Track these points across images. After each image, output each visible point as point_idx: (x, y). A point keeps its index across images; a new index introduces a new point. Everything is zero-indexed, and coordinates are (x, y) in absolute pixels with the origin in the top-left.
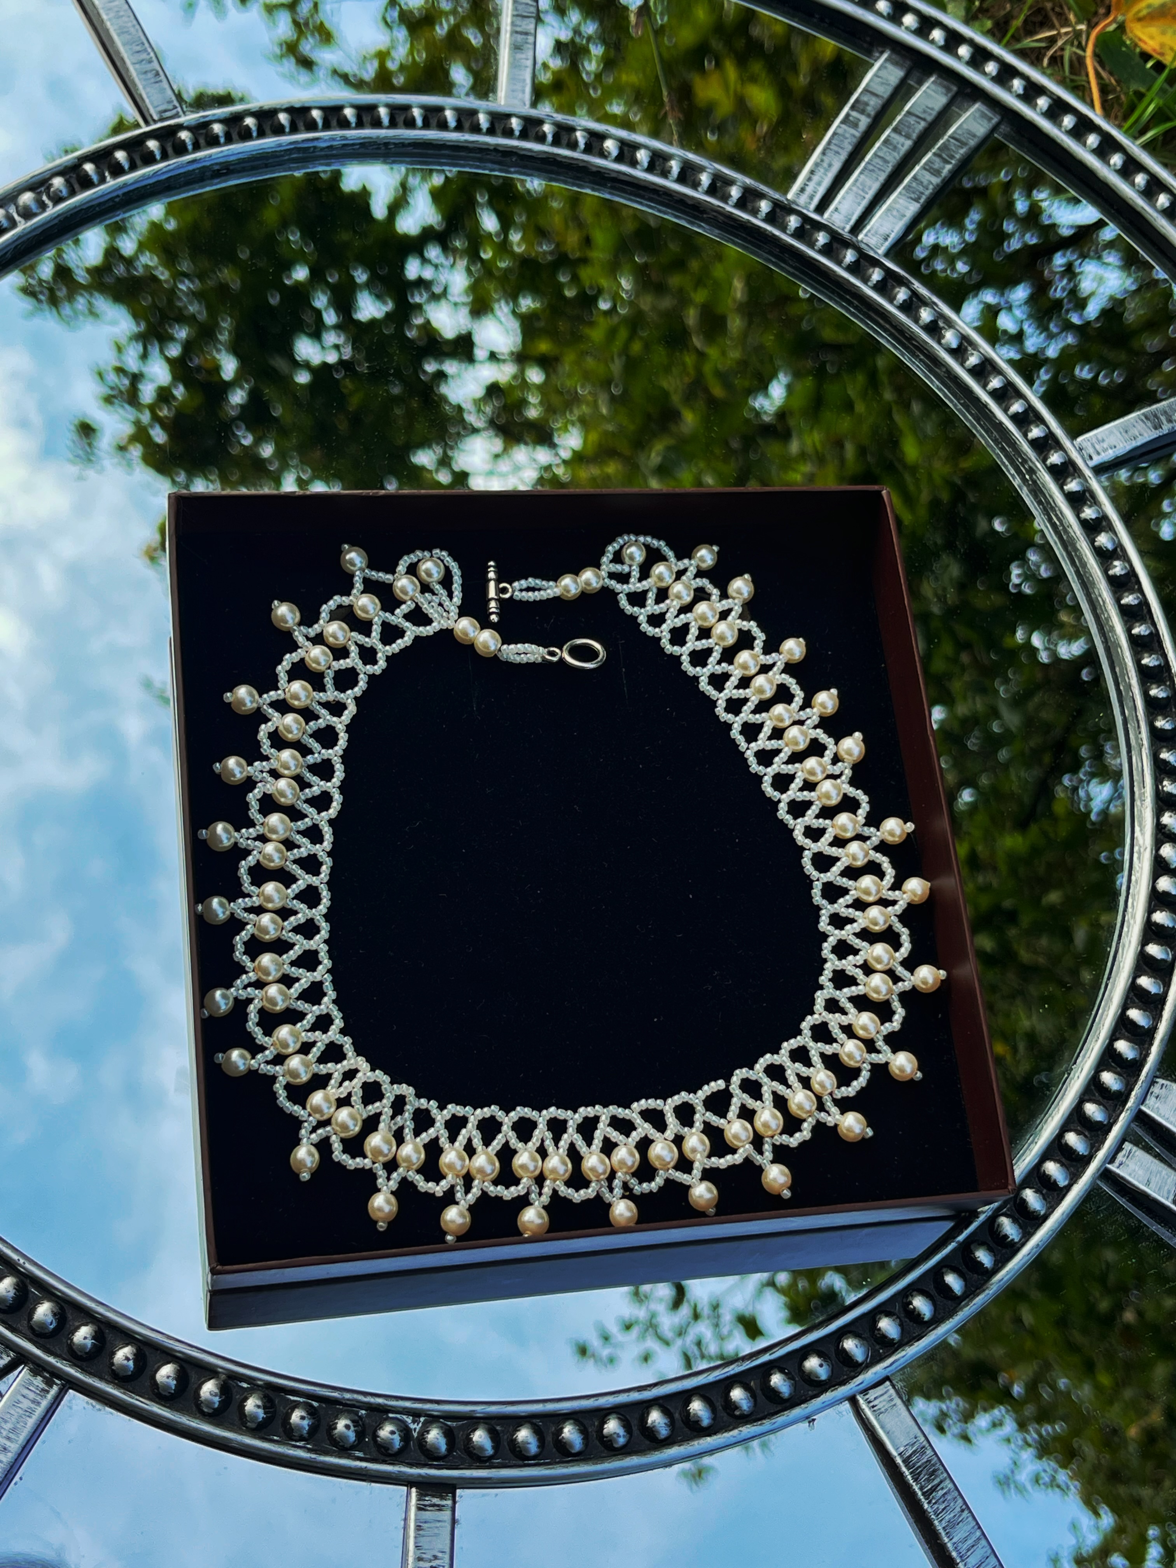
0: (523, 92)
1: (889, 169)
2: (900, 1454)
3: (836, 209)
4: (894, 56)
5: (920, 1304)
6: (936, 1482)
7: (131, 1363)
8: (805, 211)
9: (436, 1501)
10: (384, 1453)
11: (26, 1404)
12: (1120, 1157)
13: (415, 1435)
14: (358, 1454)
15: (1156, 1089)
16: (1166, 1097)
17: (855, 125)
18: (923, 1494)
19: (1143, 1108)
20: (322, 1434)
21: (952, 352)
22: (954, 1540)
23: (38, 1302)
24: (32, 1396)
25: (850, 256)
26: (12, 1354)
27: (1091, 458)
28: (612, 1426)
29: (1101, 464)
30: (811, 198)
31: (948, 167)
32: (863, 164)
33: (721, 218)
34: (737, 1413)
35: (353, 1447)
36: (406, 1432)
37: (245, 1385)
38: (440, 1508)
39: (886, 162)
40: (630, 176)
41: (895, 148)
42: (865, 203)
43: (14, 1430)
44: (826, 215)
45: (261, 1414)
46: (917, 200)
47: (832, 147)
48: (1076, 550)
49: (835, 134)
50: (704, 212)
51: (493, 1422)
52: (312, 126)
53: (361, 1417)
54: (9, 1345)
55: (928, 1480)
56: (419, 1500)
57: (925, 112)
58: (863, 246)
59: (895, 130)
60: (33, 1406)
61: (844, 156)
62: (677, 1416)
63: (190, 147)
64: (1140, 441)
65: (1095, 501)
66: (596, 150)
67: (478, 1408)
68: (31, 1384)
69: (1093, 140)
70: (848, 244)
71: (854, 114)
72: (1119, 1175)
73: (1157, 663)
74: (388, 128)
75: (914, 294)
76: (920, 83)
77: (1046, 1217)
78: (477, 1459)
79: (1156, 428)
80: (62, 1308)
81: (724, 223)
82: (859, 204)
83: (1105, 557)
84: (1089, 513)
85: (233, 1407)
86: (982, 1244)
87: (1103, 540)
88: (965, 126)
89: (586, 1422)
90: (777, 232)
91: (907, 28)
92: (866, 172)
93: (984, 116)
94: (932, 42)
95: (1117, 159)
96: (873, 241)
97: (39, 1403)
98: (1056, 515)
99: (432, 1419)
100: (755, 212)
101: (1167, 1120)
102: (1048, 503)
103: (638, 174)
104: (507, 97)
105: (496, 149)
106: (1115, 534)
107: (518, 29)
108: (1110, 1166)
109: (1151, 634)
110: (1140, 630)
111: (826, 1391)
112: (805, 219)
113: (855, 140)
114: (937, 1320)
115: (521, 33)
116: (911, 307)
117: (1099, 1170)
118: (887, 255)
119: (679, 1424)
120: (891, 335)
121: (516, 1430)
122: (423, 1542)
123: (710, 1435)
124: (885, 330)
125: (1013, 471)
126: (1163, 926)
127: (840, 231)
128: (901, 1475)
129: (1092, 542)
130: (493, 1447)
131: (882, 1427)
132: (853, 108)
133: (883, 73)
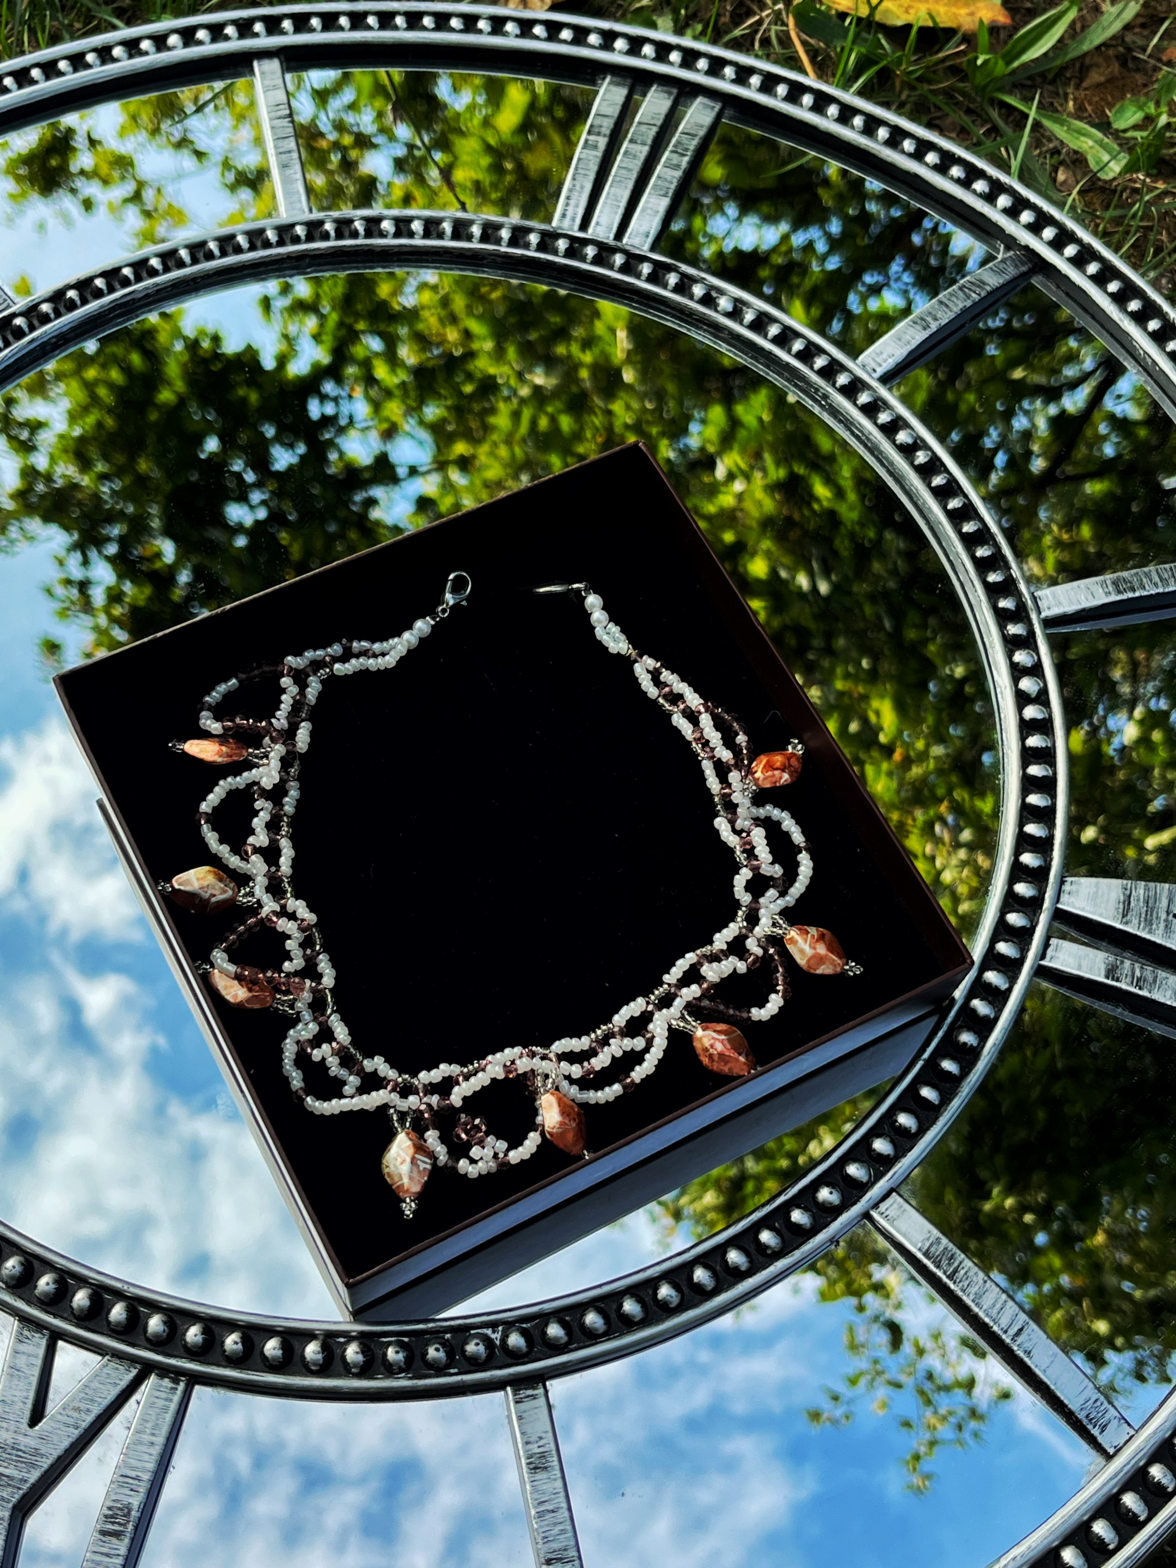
0: (300, 201)
1: (634, 176)
2: (920, 1250)
3: (597, 223)
4: (615, 79)
5: (904, 1120)
6: (956, 1264)
7: (240, 1346)
8: (570, 233)
9: (530, 1392)
10: (475, 1364)
11: (160, 1403)
12: (1049, 952)
13: (498, 1342)
14: (452, 1371)
15: (1067, 887)
16: (1078, 891)
17: (595, 147)
18: (948, 1277)
19: (1059, 906)
20: (418, 1363)
21: (728, 315)
22: (985, 1307)
23: (149, 1316)
24: (164, 1395)
25: (619, 259)
26: (138, 1366)
27: (874, 371)
28: (665, 1291)
29: (885, 374)
30: (573, 219)
31: (686, 159)
32: (610, 179)
33: (499, 260)
34: (769, 1252)
35: (448, 1366)
36: (488, 1342)
37: (342, 1340)
38: (534, 1397)
39: (630, 170)
40: (411, 246)
41: (635, 156)
42: (621, 211)
43: (156, 1426)
44: (590, 230)
45: (360, 1358)
46: (665, 196)
47: (580, 171)
48: (881, 452)
49: (579, 159)
50: (483, 258)
51: (562, 1315)
52: (126, 282)
53: (448, 1340)
54: (133, 1360)
55: (949, 1265)
56: (515, 1395)
57: (653, 118)
58: (628, 248)
59: (632, 141)
60: (167, 1403)
61: (592, 176)
62: (718, 1268)
63: (26, 330)
64: (914, 344)
65: (887, 406)
66: (376, 233)
67: (545, 1306)
68: (161, 1386)
69: (807, 99)
70: (614, 250)
71: (592, 138)
72: (1052, 968)
73: (976, 528)
74: (192, 265)
75: (684, 276)
76: (644, 95)
77: (996, 1020)
78: (556, 1348)
79: (925, 329)
80: (169, 1317)
81: (503, 263)
82: (616, 213)
83: (908, 451)
84: (884, 417)
85: (337, 1361)
86: (945, 1056)
87: (902, 437)
88: (692, 121)
89: (641, 1294)
90: (550, 258)
91: (620, 52)
92: (615, 184)
93: (706, 106)
94: (645, 57)
95: (833, 110)
96: (636, 241)
97: (171, 1400)
98: (857, 428)
99: (509, 1325)
100: (527, 246)
101: (1083, 909)
102: (847, 419)
103: (418, 242)
104: (286, 211)
105: (289, 257)
106: (912, 429)
107: (281, 150)
108: (1042, 963)
109: (964, 504)
110: (954, 503)
111: (841, 1213)
112: (572, 239)
113: (598, 160)
114: (922, 1130)
115: (285, 153)
116: (683, 288)
117: (1032, 968)
118: (653, 249)
119: (722, 1274)
120: (673, 316)
121: (583, 1315)
122: (528, 1429)
123: (750, 1276)
124: (667, 314)
125: (811, 402)
126: (1037, 748)
127: (605, 241)
128: (925, 1267)
129: (893, 442)
130: (566, 1334)
131: (898, 1231)
132: (589, 133)
133: (607, 97)
